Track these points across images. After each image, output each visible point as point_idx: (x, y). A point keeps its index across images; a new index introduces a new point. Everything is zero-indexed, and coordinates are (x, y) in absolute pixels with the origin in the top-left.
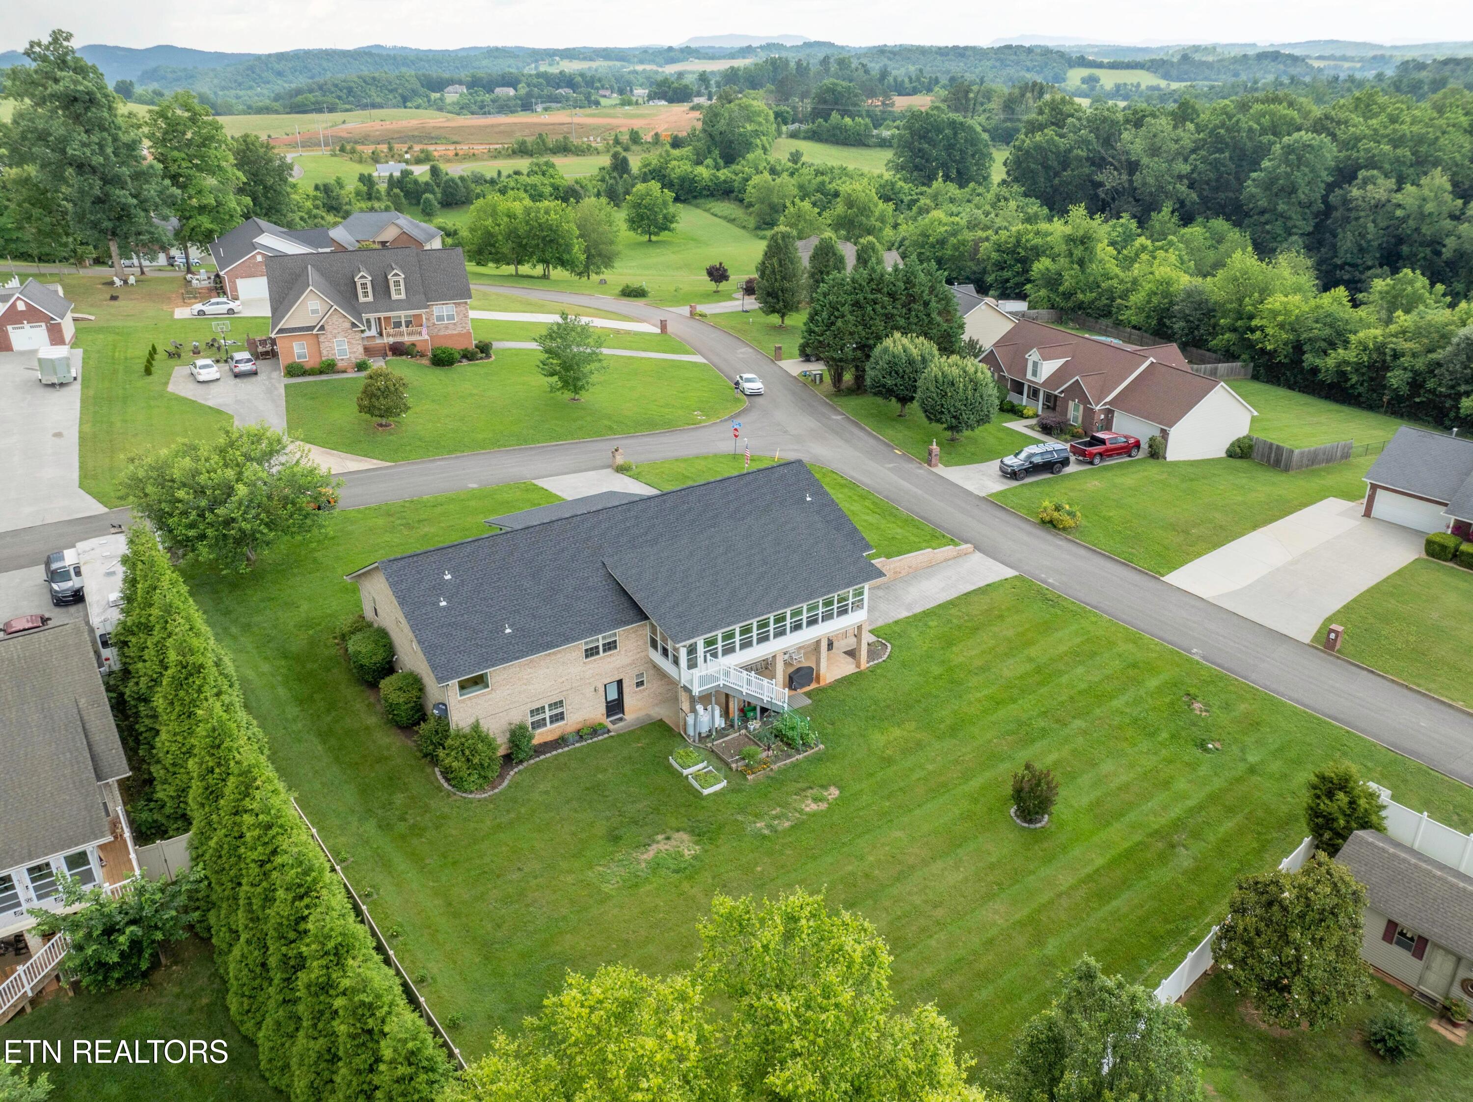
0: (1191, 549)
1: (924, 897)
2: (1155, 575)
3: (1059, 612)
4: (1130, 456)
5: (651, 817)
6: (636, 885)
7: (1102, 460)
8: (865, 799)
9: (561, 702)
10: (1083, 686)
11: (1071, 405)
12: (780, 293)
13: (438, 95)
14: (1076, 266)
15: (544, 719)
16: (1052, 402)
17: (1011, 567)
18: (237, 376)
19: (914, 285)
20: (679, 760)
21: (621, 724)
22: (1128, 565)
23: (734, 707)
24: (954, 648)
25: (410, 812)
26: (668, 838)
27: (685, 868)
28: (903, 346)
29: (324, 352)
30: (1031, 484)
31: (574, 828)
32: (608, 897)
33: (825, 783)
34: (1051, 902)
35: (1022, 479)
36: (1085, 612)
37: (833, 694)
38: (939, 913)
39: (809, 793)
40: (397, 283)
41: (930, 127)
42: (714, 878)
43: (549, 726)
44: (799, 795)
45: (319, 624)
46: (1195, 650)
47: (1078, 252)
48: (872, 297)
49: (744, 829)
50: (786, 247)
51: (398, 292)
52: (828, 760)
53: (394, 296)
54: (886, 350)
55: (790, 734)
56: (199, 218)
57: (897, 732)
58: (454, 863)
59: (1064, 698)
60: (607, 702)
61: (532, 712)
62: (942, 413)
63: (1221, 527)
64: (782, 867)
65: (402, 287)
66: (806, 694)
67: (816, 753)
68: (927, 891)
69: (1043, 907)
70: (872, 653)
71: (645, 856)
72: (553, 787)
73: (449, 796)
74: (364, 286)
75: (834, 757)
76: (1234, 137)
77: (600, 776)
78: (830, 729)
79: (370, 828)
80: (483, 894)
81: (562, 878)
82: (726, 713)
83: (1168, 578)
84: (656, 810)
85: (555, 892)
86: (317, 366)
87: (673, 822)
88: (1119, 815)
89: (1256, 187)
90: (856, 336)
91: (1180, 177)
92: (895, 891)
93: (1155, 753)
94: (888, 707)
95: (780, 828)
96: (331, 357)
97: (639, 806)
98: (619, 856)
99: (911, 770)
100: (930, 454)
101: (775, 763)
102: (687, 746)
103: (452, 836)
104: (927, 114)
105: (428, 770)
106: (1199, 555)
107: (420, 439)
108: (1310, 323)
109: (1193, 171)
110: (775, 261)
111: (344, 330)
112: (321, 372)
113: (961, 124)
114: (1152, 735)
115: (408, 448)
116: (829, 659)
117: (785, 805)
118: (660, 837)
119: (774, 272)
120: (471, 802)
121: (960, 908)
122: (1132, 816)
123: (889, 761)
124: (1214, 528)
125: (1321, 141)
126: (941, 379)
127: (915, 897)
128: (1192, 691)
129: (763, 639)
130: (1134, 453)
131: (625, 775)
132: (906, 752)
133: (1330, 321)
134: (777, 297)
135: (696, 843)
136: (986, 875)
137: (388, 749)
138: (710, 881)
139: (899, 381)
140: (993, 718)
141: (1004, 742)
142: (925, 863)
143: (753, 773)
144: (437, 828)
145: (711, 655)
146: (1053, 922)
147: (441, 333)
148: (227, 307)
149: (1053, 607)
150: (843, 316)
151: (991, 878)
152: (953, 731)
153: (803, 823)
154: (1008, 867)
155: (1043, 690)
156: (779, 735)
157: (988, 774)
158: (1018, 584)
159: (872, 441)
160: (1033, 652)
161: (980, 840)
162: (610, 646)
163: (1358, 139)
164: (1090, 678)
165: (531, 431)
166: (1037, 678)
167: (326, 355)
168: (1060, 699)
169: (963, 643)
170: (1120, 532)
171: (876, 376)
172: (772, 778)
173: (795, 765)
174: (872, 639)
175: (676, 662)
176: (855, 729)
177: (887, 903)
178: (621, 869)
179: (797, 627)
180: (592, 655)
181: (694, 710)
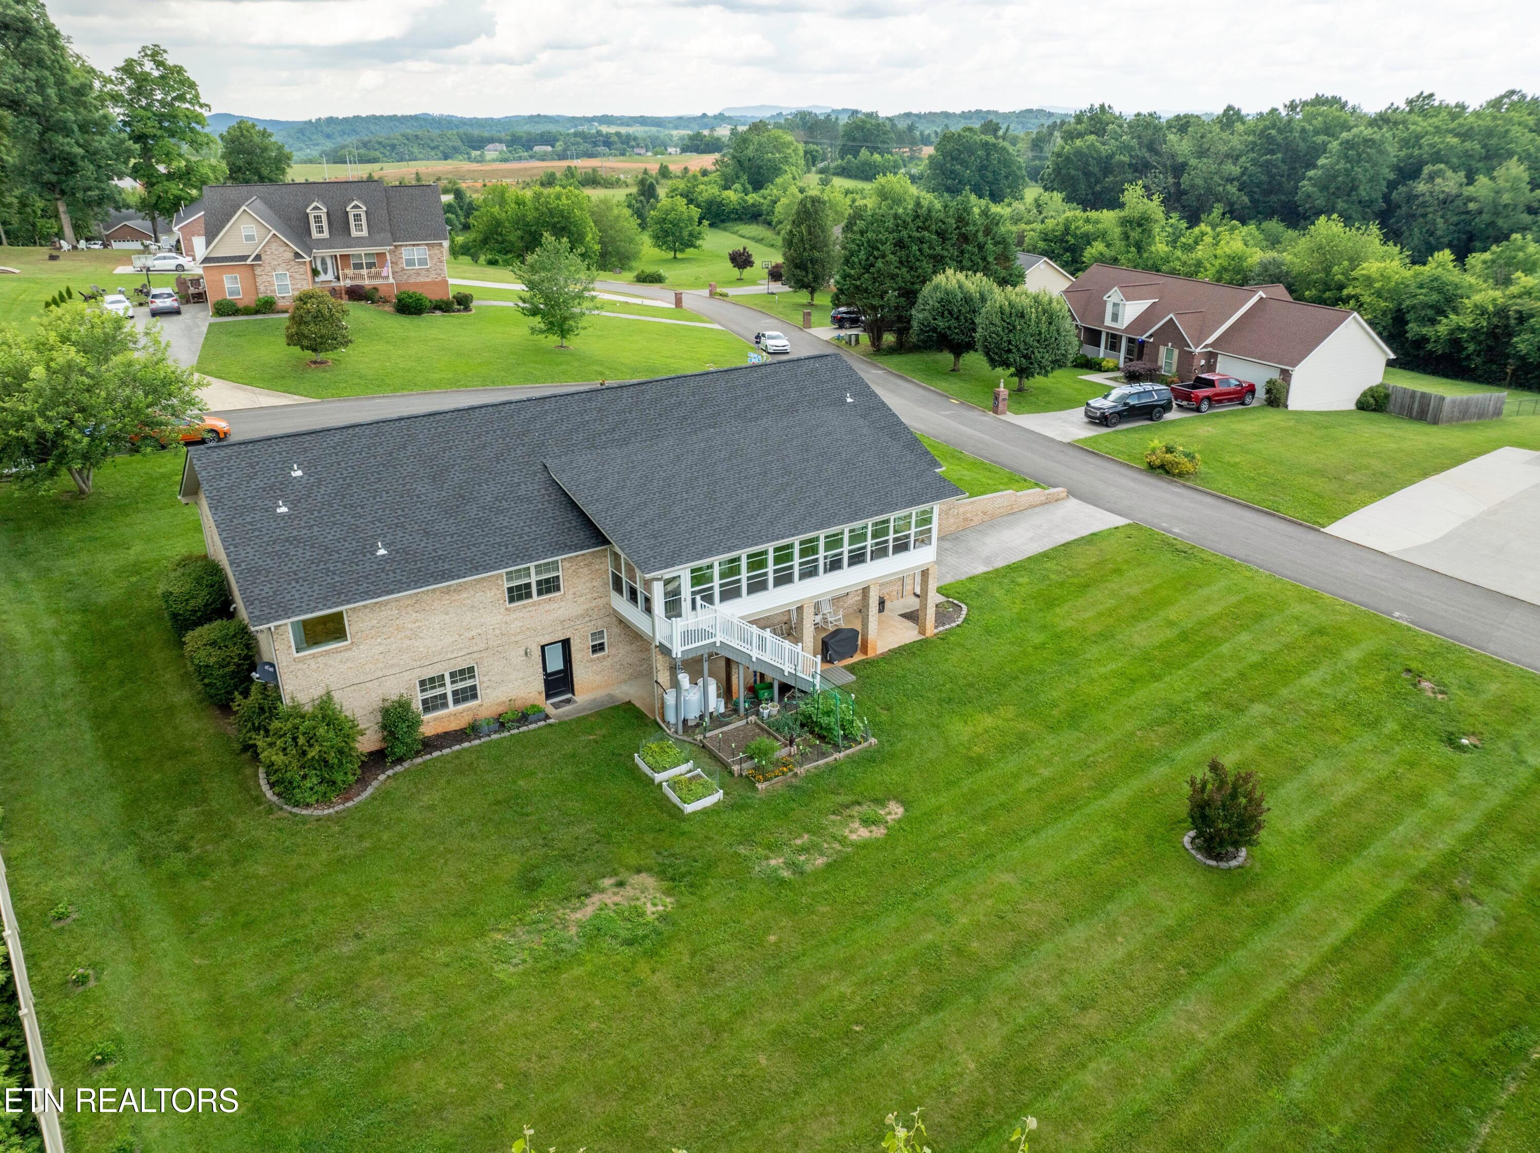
0: (1352, 498)
1: (1062, 991)
2: (1314, 527)
3: (1198, 565)
4: (1243, 404)
5: (596, 847)
6: (556, 968)
7: (1210, 407)
8: (947, 821)
9: (471, 670)
10: (1255, 658)
11: (1163, 350)
12: (809, 265)
13: (478, 153)
14: (1133, 249)
15: (444, 696)
16: (1137, 349)
17: (1120, 515)
18: (155, 314)
19: (967, 224)
20: (650, 759)
21: (567, 708)
22: (1274, 515)
23: (739, 683)
24: (1058, 610)
25: (199, 836)
26: (621, 884)
27: (645, 937)
28: (958, 281)
29: (262, 288)
30: (1127, 430)
31: (464, 866)
32: (505, 990)
33: (880, 796)
34: (1283, 998)
35: (1115, 425)
36: (1233, 565)
37: (888, 668)
38: (1092, 1019)
39: (855, 810)
40: (357, 217)
41: (961, 148)
42: (693, 954)
43: (452, 708)
44: (840, 814)
45: (149, 570)
46: (1397, 614)
47: (1135, 235)
48: (918, 235)
49: (749, 870)
50: (816, 212)
51: (359, 227)
52: (883, 761)
53: (354, 233)
54: (937, 288)
55: (824, 720)
56: (166, 183)
57: (988, 721)
58: (247, 925)
59: (1231, 674)
60: (547, 675)
61: (422, 683)
62: (1010, 351)
63: (1382, 474)
64: (813, 934)
65: (364, 222)
66: (846, 667)
67: (865, 750)
68: (1066, 978)
69: (1276, 1007)
70: (941, 617)
71: (579, 915)
72: (443, 799)
73: (270, 811)
74: (318, 219)
75: (893, 756)
76: (1286, 138)
77: (521, 783)
78: (884, 716)
79: (125, 860)
80: (283, 981)
81: (427, 953)
82: (727, 692)
83: (1330, 529)
84: (606, 838)
85: (411, 977)
86: (253, 305)
87: (632, 858)
88: (1358, 845)
89: (1314, 185)
90: (899, 279)
91: (1230, 180)
92: (1008, 979)
93: (1386, 752)
94: (971, 685)
95: (808, 868)
96: (269, 294)
97: (579, 830)
98: (533, 914)
99: (1016, 776)
100: (996, 399)
101: (801, 765)
102: (664, 737)
103: (256, 876)
104: (959, 135)
105: (248, 771)
106: (1364, 504)
107: (360, 377)
108: (1413, 289)
109: (1243, 174)
110: (803, 228)
111: (287, 262)
112: (257, 312)
113: (994, 145)
114: (1375, 724)
115: (342, 385)
116: (880, 622)
117: (817, 830)
118: (607, 882)
119: (802, 240)
120: (305, 820)
121: (1127, 1010)
122: (1378, 849)
123: (978, 763)
124: (1374, 474)
125: (1383, 136)
126: (1007, 309)
127: (1046, 991)
128: (1414, 665)
129: (784, 579)
130: (1247, 400)
131: (562, 782)
132: (1003, 750)
133: (1436, 285)
134: (805, 269)
135: (668, 892)
136: (1163, 948)
137: (194, 739)
138: (686, 959)
139: (954, 323)
140: (1132, 701)
141: (1152, 735)
142: (1056, 928)
143: (766, 780)
144: (236, 862)
145: (703, 598)
146: (1294, 1035)
147: (412, 281)
148: (176, 262)
149: (1189, 559)
150: (884, 256)
151: (1171, 955)
152: (1074, 718)
153: (847, 859)
154: (1198, 935)
155: (1198, 664)
156: (808, 724)
157: (1137, 784)
158: (1135, 533)
159: (921, 392)
160: (1172, 613)
161: (1143, 888)
162: (549, 586)
163: (1418, 137)
164: (1262, 647)
165: (503, 373)
166: (1183, 647)
167: (264, 291)
168: (1224, 675)
169: (1070, 603)
170: (1253, 478)
171: (926, 319)
172: (796, 788)
173: (832, 769)
174: (941, 599)
175: (648, 610)
176: (923, 716)
177: (999, 1002)
178: (536, 938)
179: (835, 565)
180: (520, 598)
181: (675, 684)
